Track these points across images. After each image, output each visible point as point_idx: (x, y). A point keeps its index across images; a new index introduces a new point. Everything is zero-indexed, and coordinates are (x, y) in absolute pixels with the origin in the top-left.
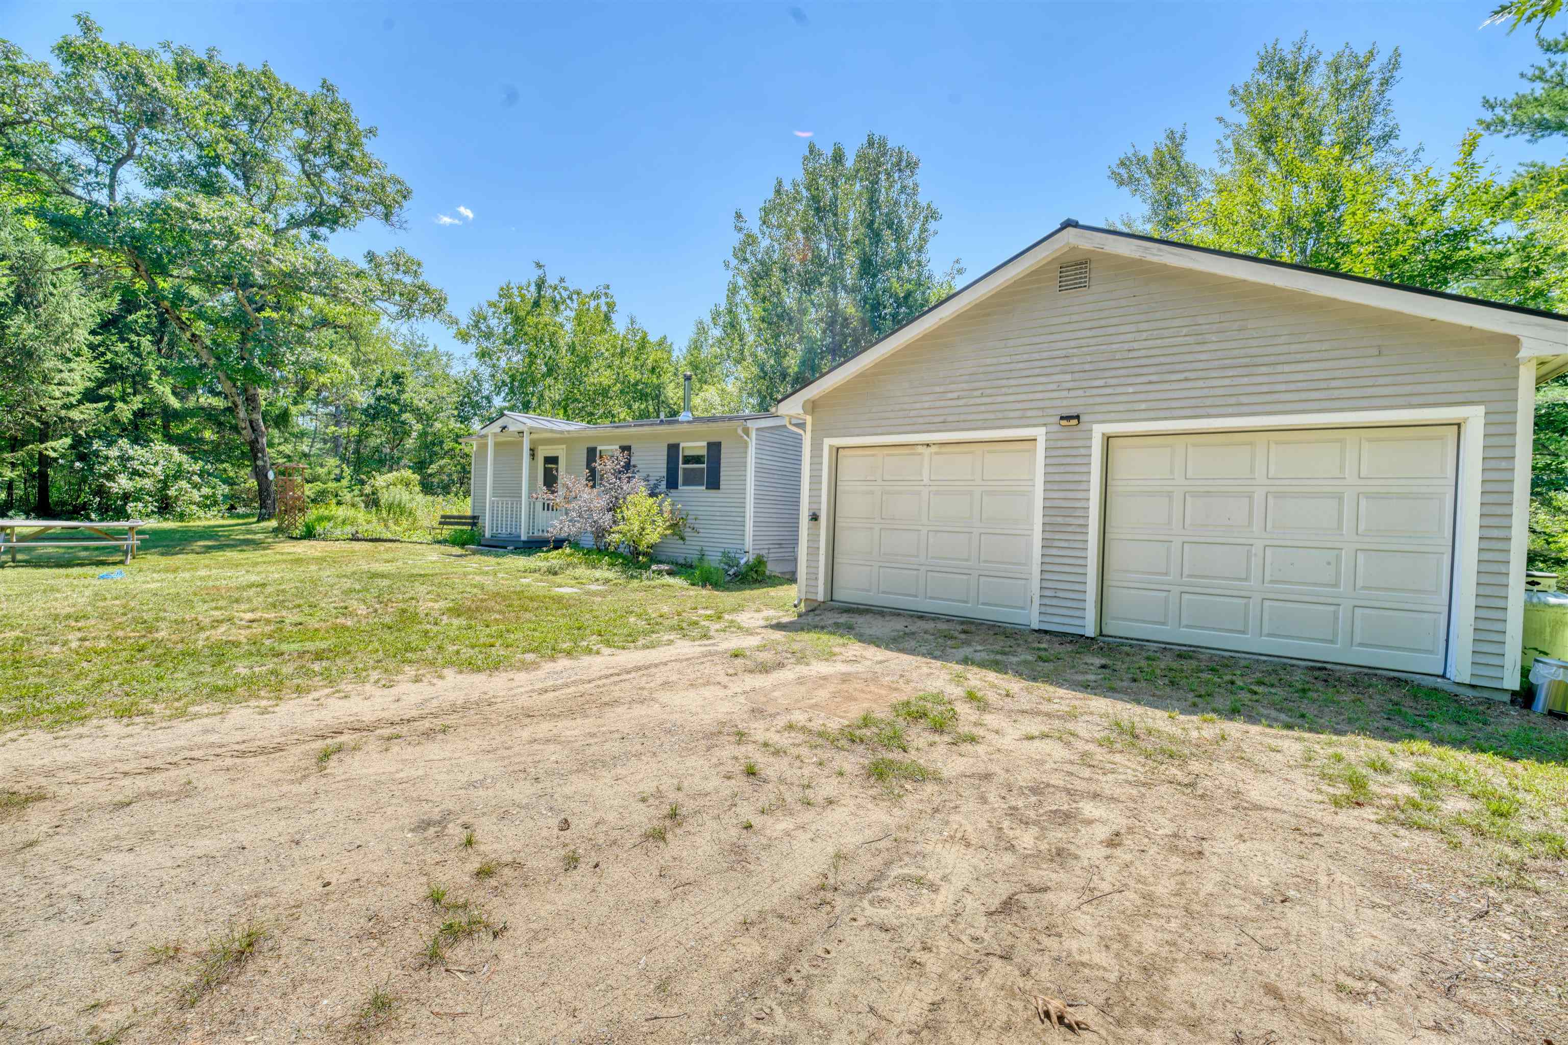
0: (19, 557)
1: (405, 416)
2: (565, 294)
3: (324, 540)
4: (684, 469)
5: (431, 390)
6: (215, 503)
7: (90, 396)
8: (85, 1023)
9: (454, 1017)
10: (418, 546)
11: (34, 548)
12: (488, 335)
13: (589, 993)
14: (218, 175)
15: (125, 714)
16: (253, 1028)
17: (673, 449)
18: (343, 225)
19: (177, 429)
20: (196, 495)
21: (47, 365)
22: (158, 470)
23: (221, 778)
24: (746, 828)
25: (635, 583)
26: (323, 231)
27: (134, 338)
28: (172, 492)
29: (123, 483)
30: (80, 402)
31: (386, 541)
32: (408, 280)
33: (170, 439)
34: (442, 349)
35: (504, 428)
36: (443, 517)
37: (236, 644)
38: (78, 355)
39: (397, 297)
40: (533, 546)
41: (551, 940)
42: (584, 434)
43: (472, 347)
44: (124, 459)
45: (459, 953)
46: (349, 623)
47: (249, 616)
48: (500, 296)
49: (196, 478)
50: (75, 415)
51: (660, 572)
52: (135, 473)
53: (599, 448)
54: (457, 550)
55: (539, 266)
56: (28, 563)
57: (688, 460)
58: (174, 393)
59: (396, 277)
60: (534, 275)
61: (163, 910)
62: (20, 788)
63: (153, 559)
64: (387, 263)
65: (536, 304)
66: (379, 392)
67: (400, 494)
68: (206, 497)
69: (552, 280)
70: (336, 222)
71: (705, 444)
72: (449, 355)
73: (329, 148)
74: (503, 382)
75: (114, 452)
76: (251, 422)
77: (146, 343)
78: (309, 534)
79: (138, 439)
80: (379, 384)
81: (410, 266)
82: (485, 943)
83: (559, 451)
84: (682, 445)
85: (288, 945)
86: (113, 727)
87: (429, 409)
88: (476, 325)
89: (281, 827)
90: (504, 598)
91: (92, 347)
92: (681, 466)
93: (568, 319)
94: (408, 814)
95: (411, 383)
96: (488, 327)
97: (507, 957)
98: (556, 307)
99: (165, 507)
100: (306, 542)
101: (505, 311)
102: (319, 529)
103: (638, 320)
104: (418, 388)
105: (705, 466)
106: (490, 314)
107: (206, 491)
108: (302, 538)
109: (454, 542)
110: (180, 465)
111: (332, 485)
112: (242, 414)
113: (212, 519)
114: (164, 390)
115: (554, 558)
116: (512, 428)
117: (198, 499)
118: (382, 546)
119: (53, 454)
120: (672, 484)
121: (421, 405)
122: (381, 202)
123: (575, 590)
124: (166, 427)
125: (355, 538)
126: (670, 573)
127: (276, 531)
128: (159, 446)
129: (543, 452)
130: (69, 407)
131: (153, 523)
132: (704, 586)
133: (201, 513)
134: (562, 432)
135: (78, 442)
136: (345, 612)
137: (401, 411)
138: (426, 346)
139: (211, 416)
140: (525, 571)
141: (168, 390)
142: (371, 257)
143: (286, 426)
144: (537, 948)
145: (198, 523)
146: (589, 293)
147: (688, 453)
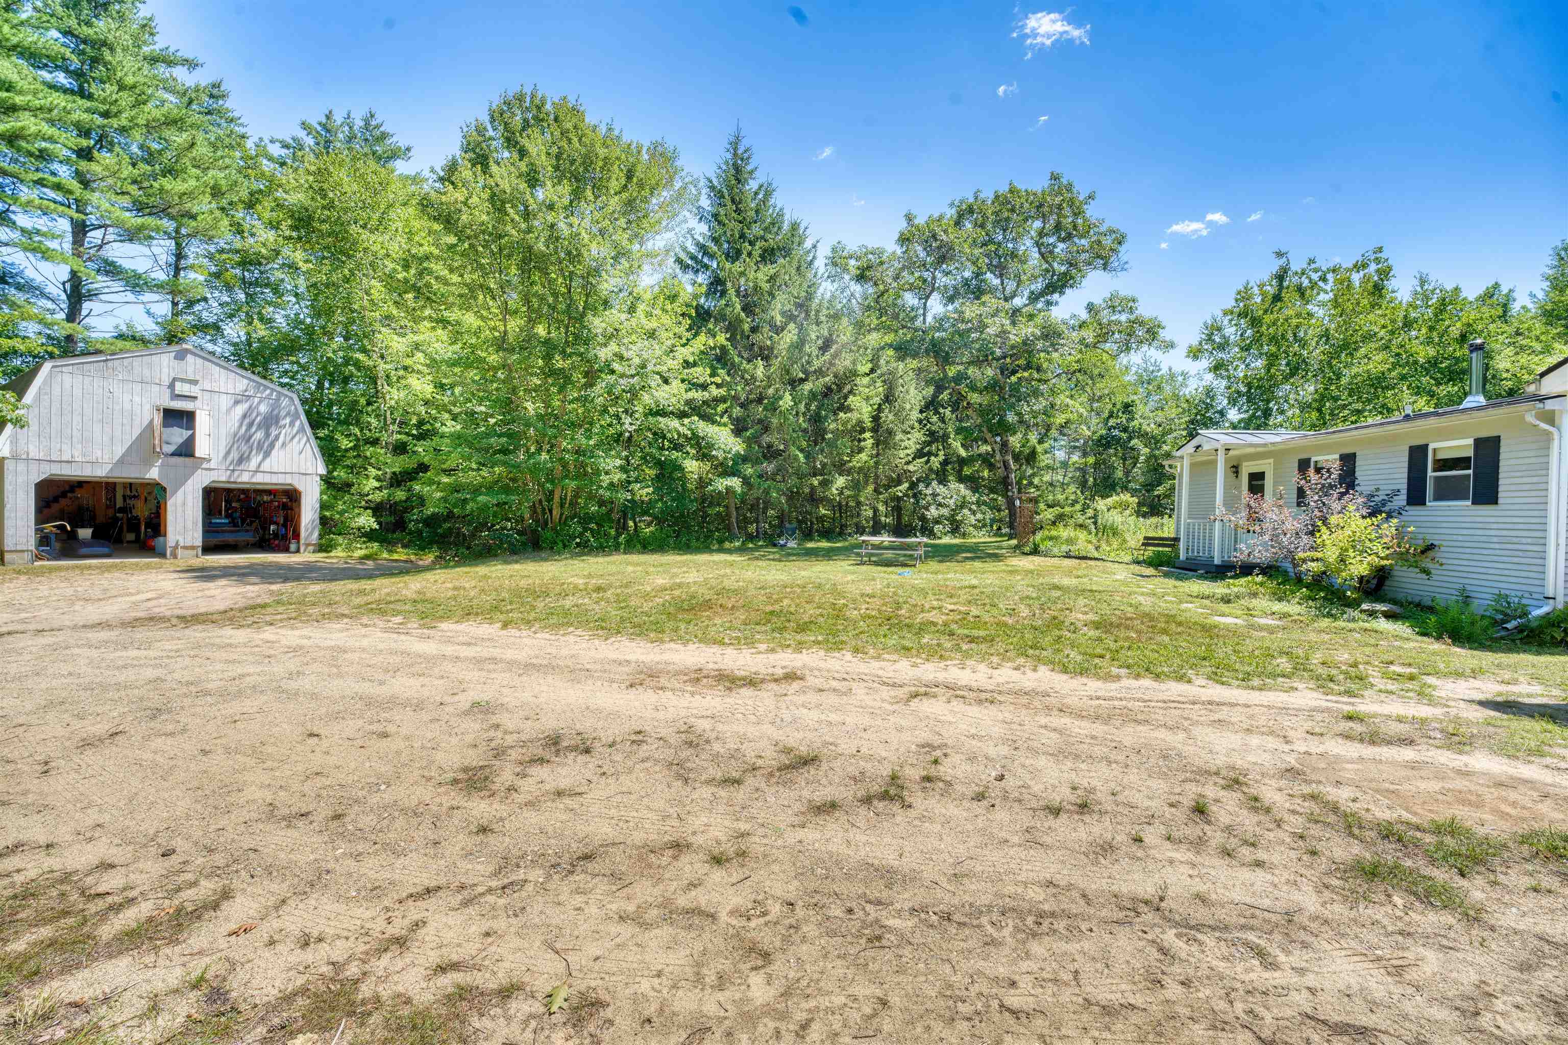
0: (873, 559)
1: (1133, 442)
2: (1315, 277)
3: (1045, 556)
4: (1436, 478)
5: (1160, 413)
6: (984, 526)
7: (919, 454)
8: (754, 760)
9: (853, 825)
10: (1116, 565)
11: (882, 554)
12: (1222, 347)
13: (918, 854)
14: (984, 281)
15: (856, 651)
16: (790, 788)
17: (1418, 454)
18: (1071, 286)
19: (967, 471)
20: (972, 519)
21: (897, 438)
22: (952, 502)
23: (864, 691)
24: (1136, 840)
25: (1325, 622)
26: (1056, 296)
27: (941, 410)
28: (959, 518)
29: (933, 512)
30: (914, 459)
31: (1091, 559)
32: (1123, 318)
33: (961, 479)
34: (1177, 369)
35: (1198, 447)
36: (1146, 538)
37: (934, 624)
38: (913, 428)
39: (1117, 336)
40: (1219, 572)
41: (927, 824)
42: (1291, 445)
43: (1204, 363)
44: (934, 495)
45: (880, 805)
46: (1010, 621)
47: (952, 607)
48: (1237, 300)
49: (974, 507)
50: (911, 468)
51: (1372, 614)
52: (940, 505)
53: (1314, 459)
54: (1150, 571)
55: (1280, 254)
56: (877, 564)
57: (1444, 464)
58: (963, 445)
59: (1113, 318)
60: (1275, 266)
61: (800, 736)
62: (799, 673)
63: (933, 565)
64: (1104, 309)
65: (1277, 298)
66: (1112, 422)
67: (1115, 518)
68: (979, 521)
69: (1296, 266)
70: (1064, 286)
71: (1470, 441)
72: (1184, 375)
73: (1058, 227)
74: (1238, 392)
75: (929, 491)
76: (1004, 462)
77: (948, 412)
78: (1035, 551)
79: (943, 481)
80: (1111, 415)
81: (1127, 304)
82: (896, 808)
83: (1265, 466)
84: (1431, 446)
85: (825, 766)
86: (848, 656)
87: (1157, 431)
88: (1210, 339)
89: (866, 721)
90: (1152, 619)
91: (920, 421)
92: (1430, 473)
93: (1322, 304)
94: (924, 735)
95: (1140, 410)
96: (1224, 337)
97: (898, 819)
98: (1302, 295)
99: (956, 528)
100: (1031, 558)
101: (1239, 315)
102: (1042, 548)
103: (1432, 278)
104: (1148, 414)
105: (1471, 472)
106: (1226, 322)
107: (979, 516)
108: (1031, 554)
109: (1150, 563)
110: (964, 497)
111: (1067, 509)
112: (998, 457)
113: (980, 537)
114: (956, 444)
115: (1239, 585)
116: (1206, 447)
117: (974, 522)
118: (1084, 563)
119: (900, 494)
120: (1416, 496)
121: (1149, 430)
122: (1099, 256)
123: (1239, 621)
124: (960, 471)
125: (1068, 556)
126: (1388, 616)
127: (1016, 547)
128: (954, 485)
129: (1248, 468)
130: (908, 463)
131: (947, 540)
132: (1439, 638)
133: (975, 533)
134: (1265, 445)
135: (913, 485)
136: (1012, 612)
137: (1130, 438)
138: (1159, 370)
139: (986, 460)
140: (1197, 597)
141: (959, 444)
142: (1090, 308)
143: (1034, 462)
144: (916, 822)
145: (974, 540)
146: (1350, 265)
147: (1441, 456)
